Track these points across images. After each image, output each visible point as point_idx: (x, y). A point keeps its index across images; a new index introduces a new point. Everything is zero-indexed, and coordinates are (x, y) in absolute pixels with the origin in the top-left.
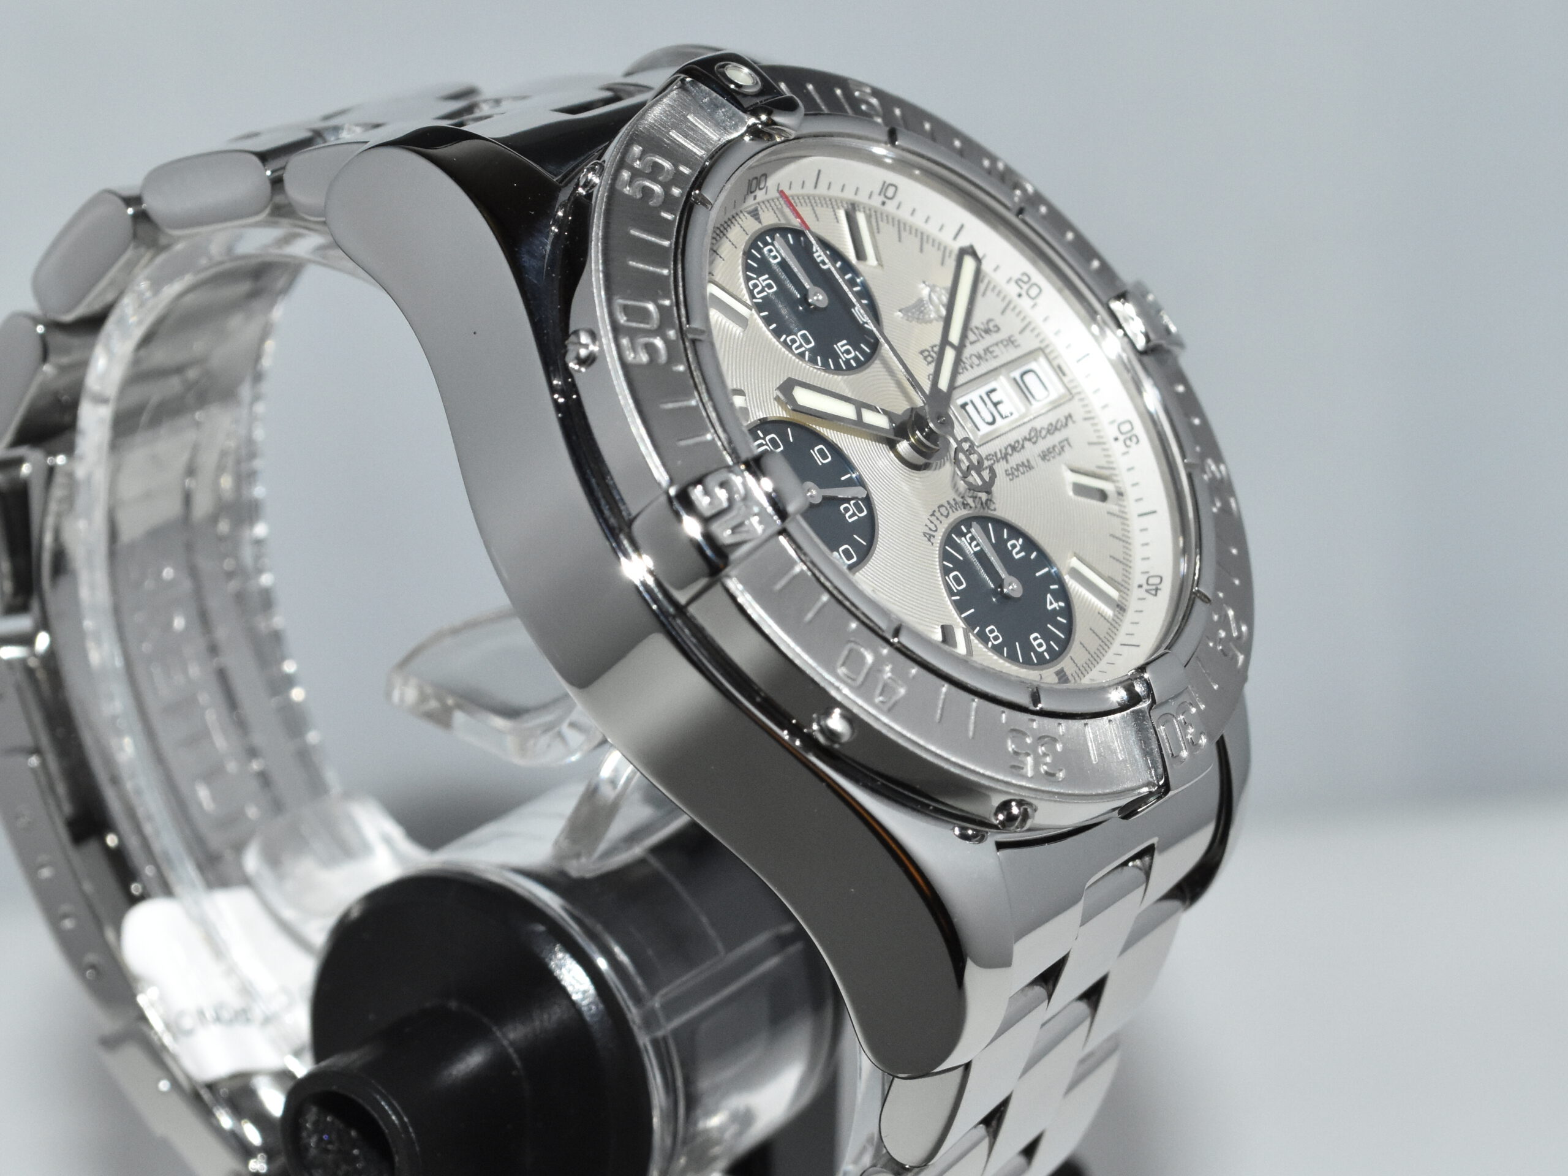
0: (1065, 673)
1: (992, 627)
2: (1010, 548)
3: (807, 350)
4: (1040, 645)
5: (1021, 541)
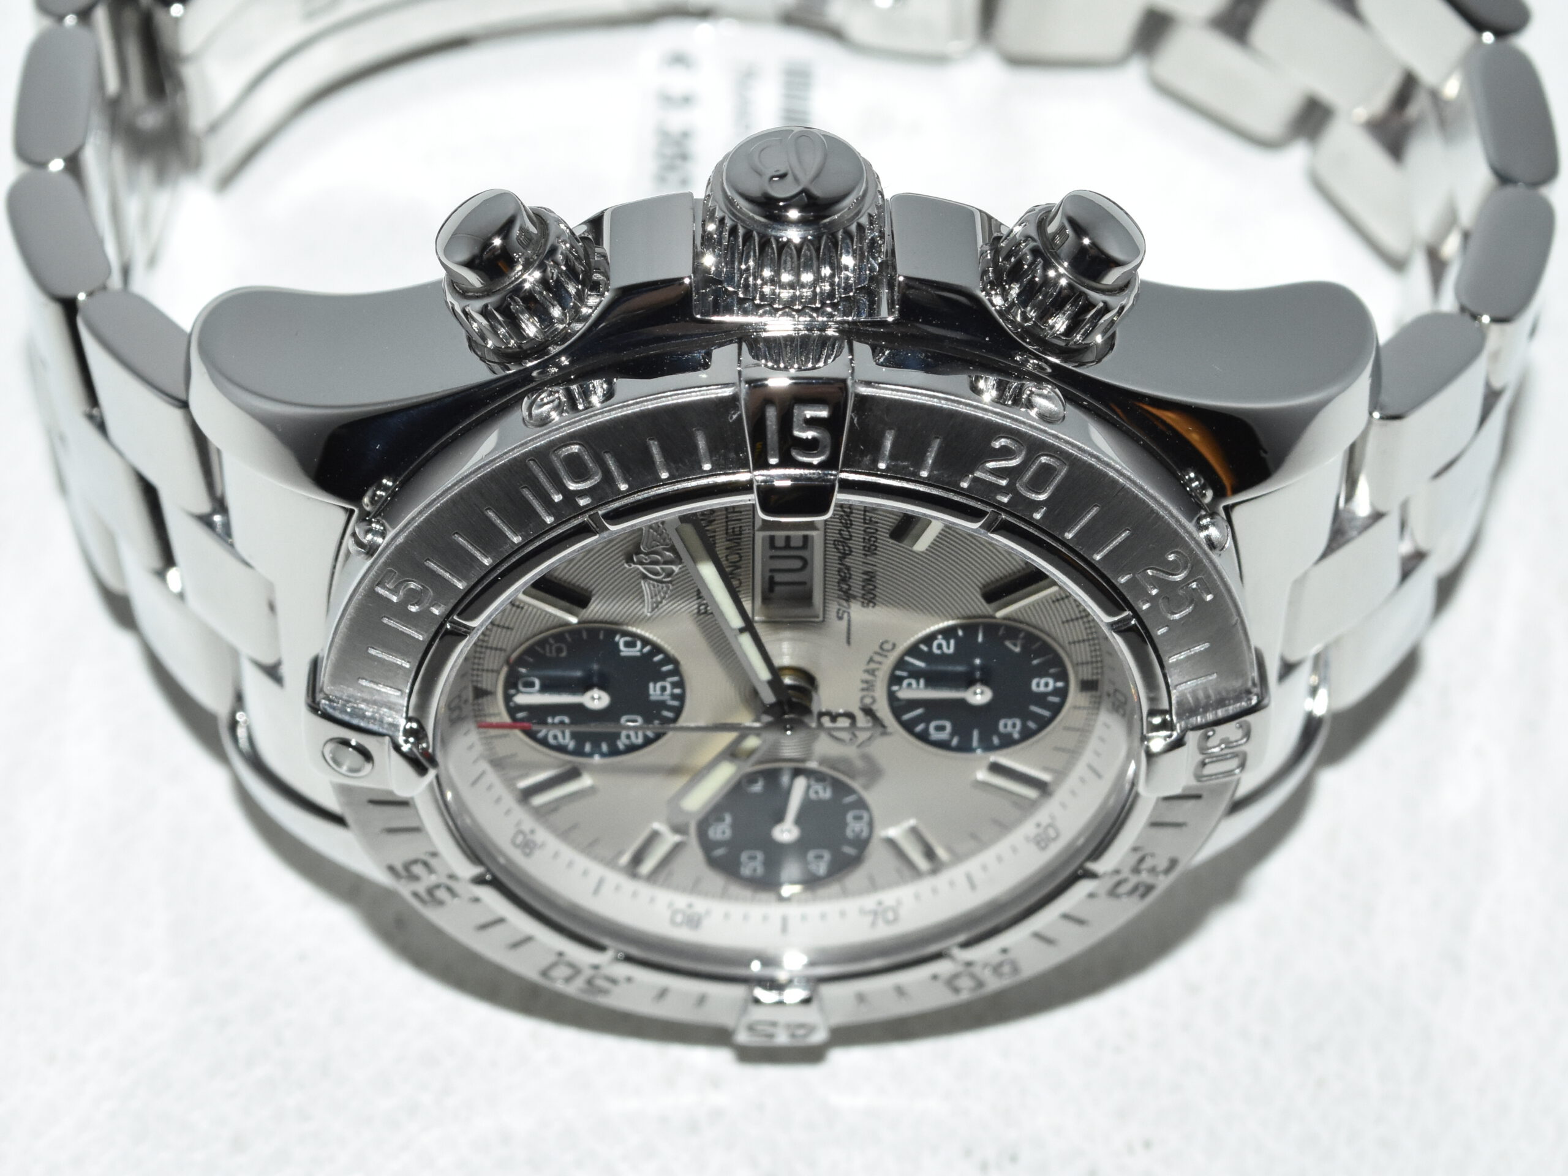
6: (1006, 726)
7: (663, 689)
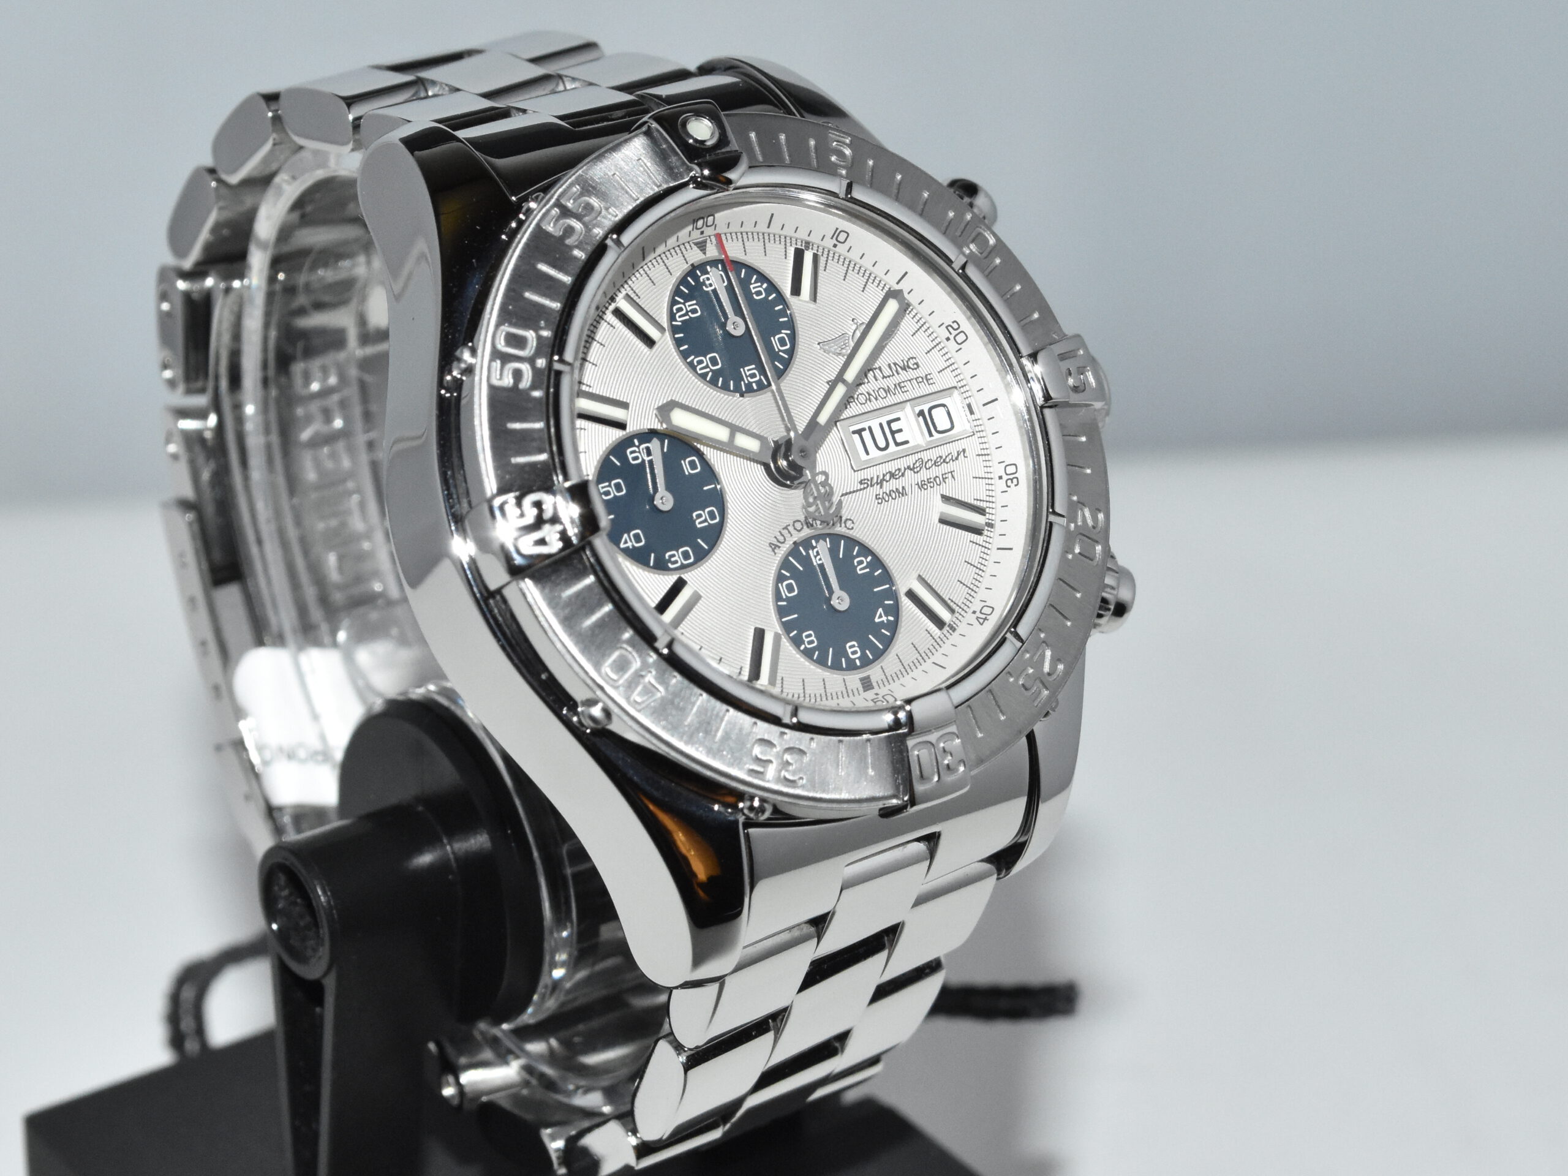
0: (870, 681)
1: (811, 632)
2: (856, 564)
3: (711, 370)
4: (854, 653)
5: (869, 558)
6: (810, 636)
7: (753, 376)
